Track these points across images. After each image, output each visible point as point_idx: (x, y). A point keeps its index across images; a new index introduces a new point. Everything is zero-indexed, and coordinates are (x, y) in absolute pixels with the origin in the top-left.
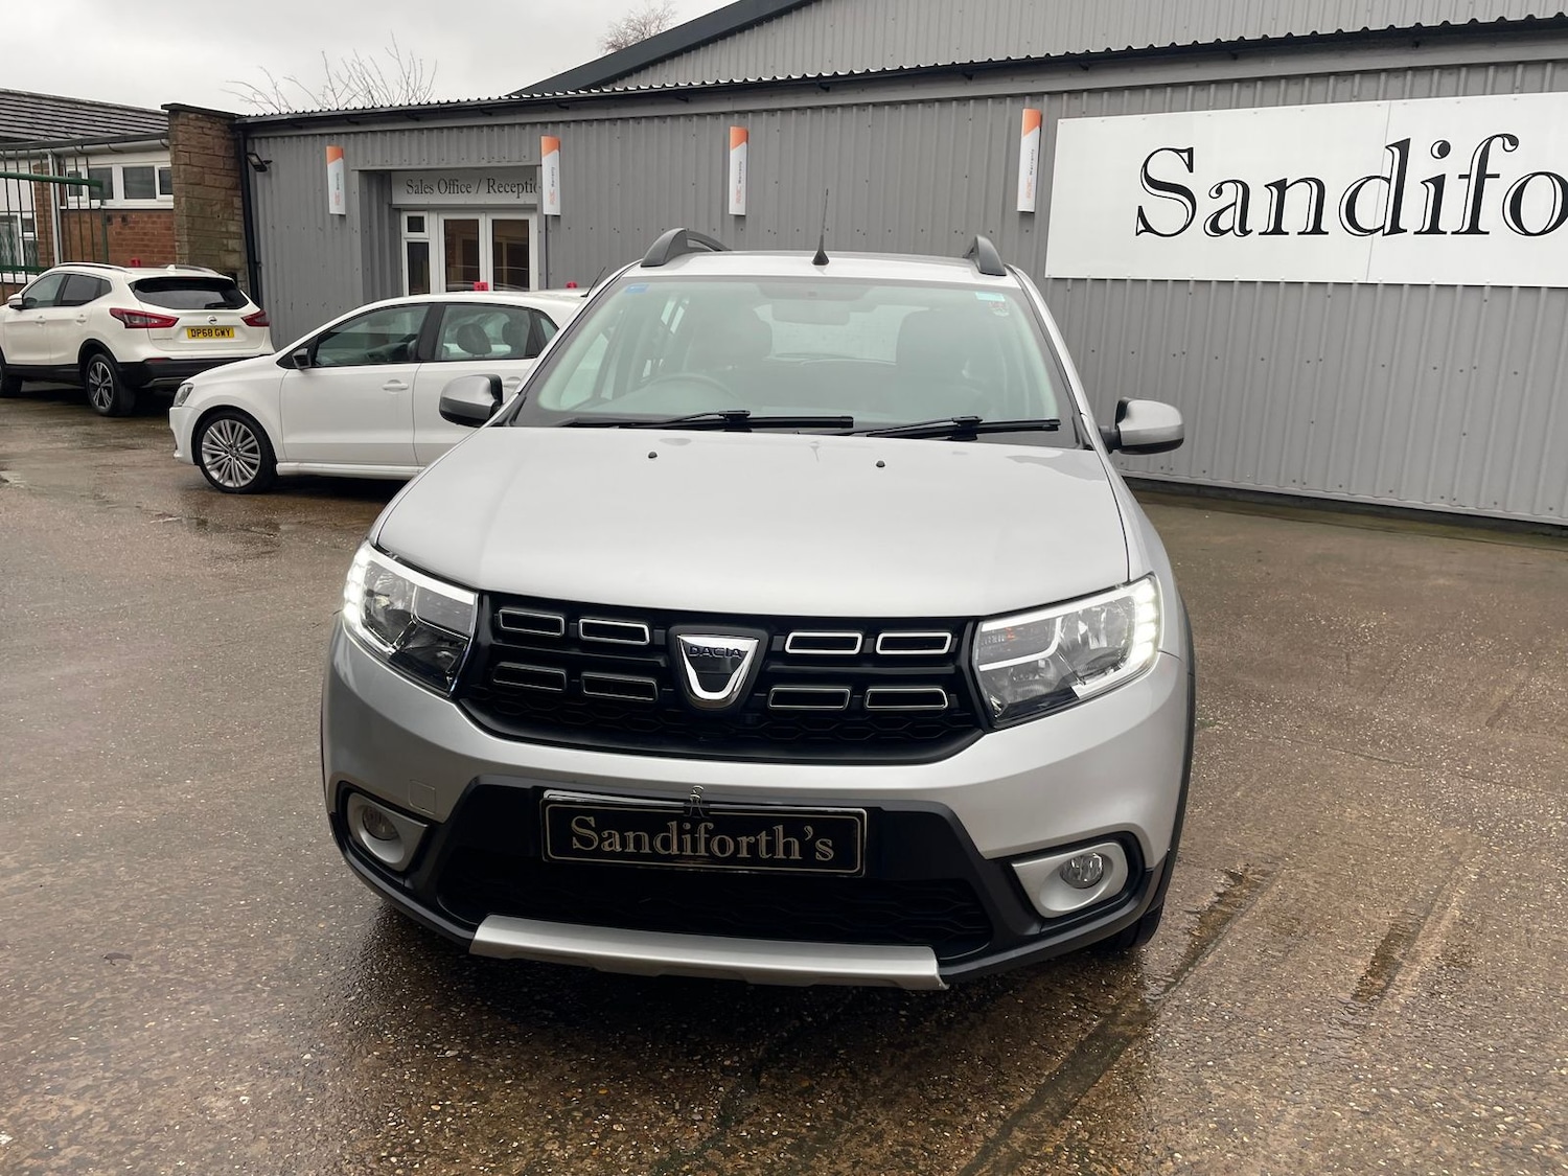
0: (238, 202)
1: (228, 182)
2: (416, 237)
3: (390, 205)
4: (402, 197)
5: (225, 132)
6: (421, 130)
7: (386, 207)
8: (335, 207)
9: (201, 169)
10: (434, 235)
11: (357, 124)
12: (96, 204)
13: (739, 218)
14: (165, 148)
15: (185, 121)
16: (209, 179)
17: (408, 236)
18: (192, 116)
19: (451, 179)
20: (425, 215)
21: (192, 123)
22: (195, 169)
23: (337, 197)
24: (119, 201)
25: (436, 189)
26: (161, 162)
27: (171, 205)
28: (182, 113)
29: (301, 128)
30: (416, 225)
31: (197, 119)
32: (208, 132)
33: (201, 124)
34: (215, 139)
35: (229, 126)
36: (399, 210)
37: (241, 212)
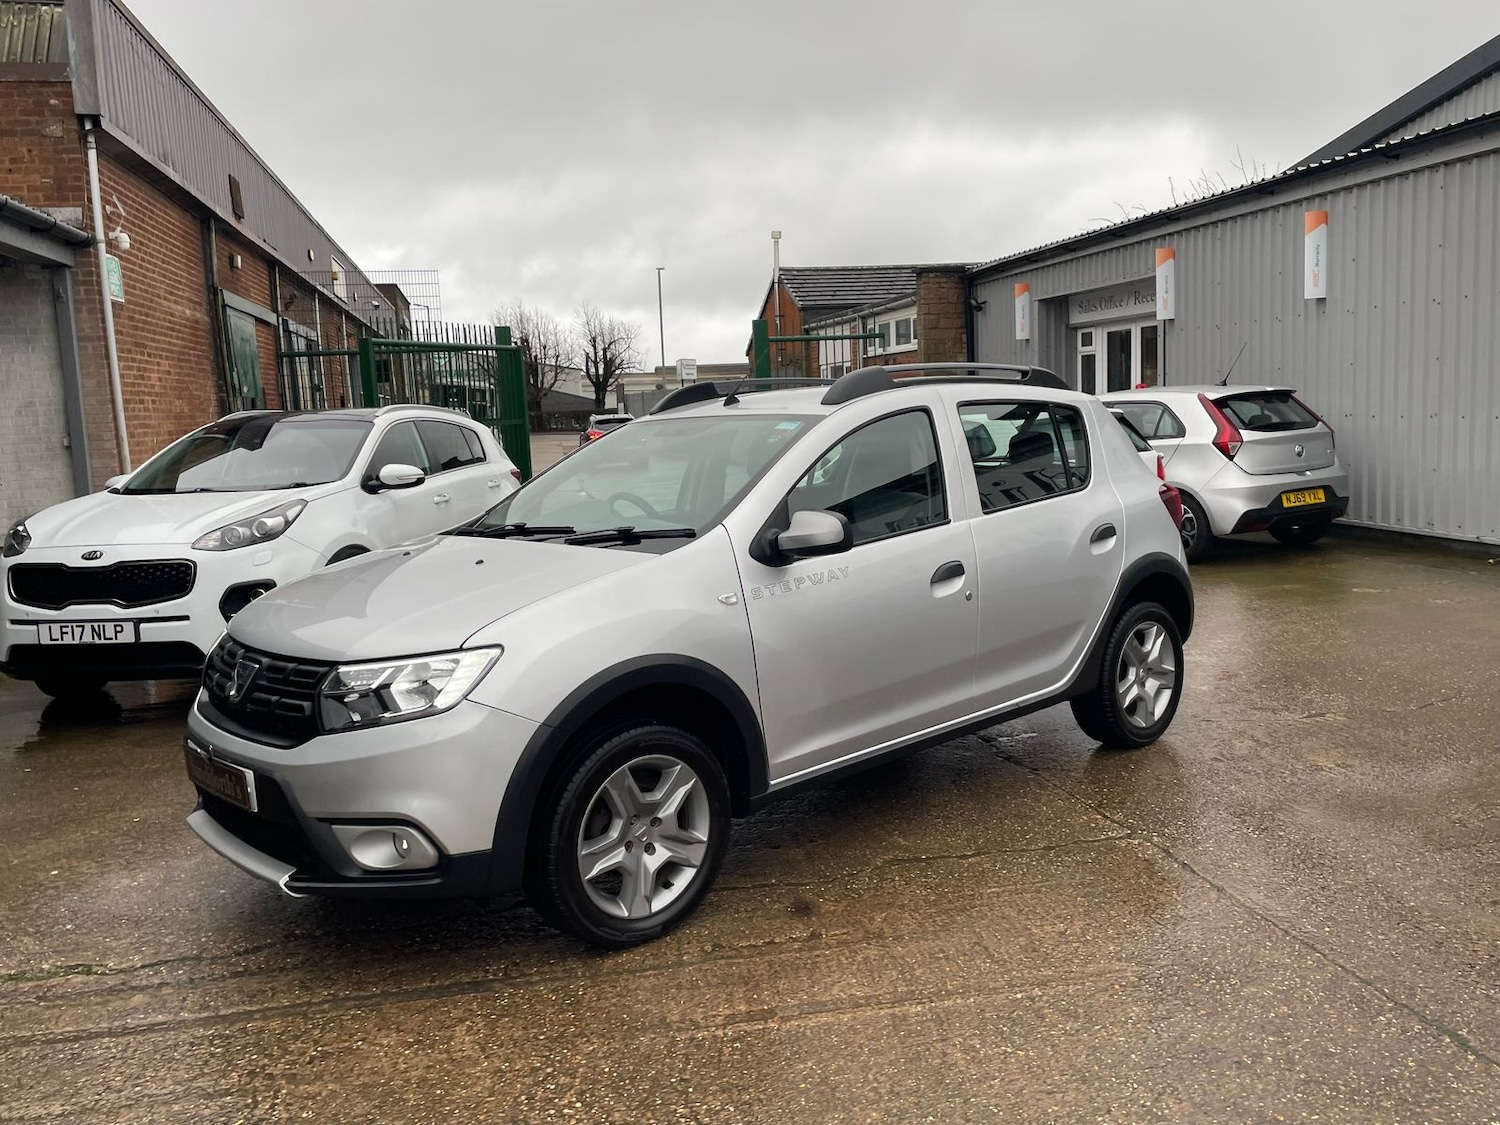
0: (964, 337)
1: (959, 322)
2: (1088, 350)
3: (1067, 325)
4: (1077, 318)
5: (957, 283)
6: (1078, 259)
7: (1063, 328)
8: (1021, 334)
9: (937, 316)
10: (1100, 349)
11: (1036, 261)
12: (880, 351)
13: (1321, 301)
14: (913, 303)
15: (926, 280)
16: (943, 323)
17: (1083, 350)
18: (931, 275)
19: (1107, 296)
20: (1093, 330)
21: (931, 280)
22: (933, 317)
23: (1023, 325)
24: (893, 348)
25: (1098, 306)
26: (912, 314)
27: (915, 347)
28: (925, 274)
29: (1003, 271)
30: (1087, 340)
31: (936, 276)
32: (943, 285)
33: (938, 280)
34: (950, 290)
35: (960, 278)
36: (1076, 328)
37: (965, 346)
